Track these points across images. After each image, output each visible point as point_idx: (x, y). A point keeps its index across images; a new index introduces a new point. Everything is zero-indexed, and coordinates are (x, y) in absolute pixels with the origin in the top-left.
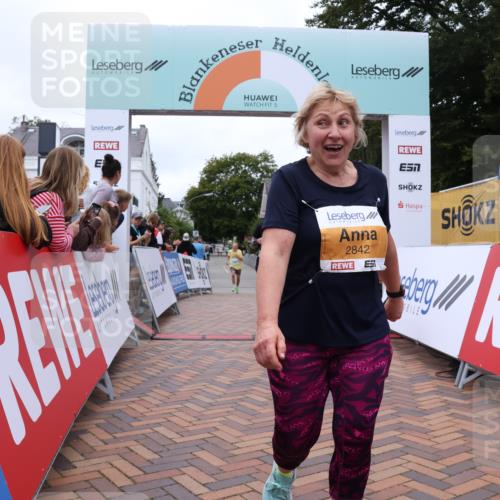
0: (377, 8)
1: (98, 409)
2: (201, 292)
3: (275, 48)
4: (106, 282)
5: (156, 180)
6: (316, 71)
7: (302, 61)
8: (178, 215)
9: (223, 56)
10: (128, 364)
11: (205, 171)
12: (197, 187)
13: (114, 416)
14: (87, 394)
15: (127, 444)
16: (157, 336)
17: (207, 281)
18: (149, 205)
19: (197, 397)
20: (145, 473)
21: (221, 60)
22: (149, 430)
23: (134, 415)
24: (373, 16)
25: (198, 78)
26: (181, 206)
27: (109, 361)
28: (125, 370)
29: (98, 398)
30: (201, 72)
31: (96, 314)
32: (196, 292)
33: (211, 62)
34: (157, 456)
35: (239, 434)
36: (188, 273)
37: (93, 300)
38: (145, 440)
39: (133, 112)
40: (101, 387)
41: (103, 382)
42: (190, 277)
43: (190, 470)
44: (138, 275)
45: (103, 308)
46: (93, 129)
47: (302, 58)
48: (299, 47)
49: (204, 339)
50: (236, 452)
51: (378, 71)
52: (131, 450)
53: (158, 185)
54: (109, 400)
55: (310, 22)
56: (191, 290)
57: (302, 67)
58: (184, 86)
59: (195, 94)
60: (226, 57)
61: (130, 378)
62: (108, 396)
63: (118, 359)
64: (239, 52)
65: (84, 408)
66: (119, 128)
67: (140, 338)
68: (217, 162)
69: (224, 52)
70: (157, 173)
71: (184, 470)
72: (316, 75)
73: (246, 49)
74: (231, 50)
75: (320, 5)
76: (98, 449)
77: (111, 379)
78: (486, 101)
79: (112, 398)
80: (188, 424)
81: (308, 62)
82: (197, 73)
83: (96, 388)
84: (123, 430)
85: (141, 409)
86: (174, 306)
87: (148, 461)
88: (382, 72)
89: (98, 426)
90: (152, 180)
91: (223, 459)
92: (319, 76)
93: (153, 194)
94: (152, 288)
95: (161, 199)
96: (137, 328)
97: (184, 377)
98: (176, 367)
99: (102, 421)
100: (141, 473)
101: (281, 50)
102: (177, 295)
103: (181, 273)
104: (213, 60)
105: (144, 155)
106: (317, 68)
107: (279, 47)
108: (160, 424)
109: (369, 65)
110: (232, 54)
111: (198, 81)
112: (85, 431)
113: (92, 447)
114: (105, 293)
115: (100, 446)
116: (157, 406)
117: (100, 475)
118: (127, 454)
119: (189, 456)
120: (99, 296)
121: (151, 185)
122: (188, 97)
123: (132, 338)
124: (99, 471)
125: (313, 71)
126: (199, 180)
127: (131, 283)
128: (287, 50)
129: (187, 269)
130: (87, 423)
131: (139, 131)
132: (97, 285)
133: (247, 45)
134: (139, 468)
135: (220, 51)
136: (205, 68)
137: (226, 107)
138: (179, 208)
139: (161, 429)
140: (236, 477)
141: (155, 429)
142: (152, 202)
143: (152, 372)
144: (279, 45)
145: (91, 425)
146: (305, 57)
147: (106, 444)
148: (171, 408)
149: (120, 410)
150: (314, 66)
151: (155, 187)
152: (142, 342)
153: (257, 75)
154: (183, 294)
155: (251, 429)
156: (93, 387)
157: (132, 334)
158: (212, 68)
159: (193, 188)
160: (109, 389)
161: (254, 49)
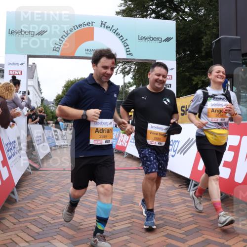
0: (151, 8)
1: (10, 207)
2: (63, 147)
3: (101, 26)
4: (15, 142)
5: (40, 91)
6: (121, 38)
7: (114, 33)
8: (51, 108)
9: (75, 29)
10: (25, 183)
11: (65, 86)
12: (61, 94)
13: (19, 210)
14: (5, 199)
15: (26, 224)
16: (41, 169)
17: (66, 141)
18: (36, 103)
19: (61, 199)
20: (35, 239)
21: (74, 31)
22: (37, 217)
23: (29, 209)
24: (149, 12)
25: (63, 40)
26: (53, 103)
27: (16, 182)
28: (25, 186)
29: (10, 201)
30: (64, 37)
31: (10, 158)
32: (61, 146)
33: (69, 32)
34: (41, 230)
35: (83, 218)
36: (56, 137)
37: (8, 151)
38: (35, 222)
39: (29, 56)
40: (12, 195)
41: (13, 193)
42: (57, 139)
43: (58, 237)
44: (31, 138)
45: (14, 155)
46: (9, 64)
47: (114, 31)
48: (113, 26)
49: (64, 170)
50: (81, 227)
51: (151, 39)
52: (28, 228)
53: (41, 93)
54: (16, 202)
55: (118, 13)
56: (57, 146)
57: (114, 36)
58: (56, 44)
59: (61, 48)
60: (77, 30)
61: (27, 191)
62: (16, 200)
63: (21, 181)
64: (83, 27)
65: (3, 206)
66: (22, 64)
67: (32, 170)
68: (71, 82)
69: (76, 27)
70: (41, 87)
71: (55, 237)
72: (121, 40)
73: (87, 26)
74: (79, 26)
75: (123, 5)
76: (11, 227)
77: (17, 191)
78: (203, 54)
79: (17, 201)
80: (57, 213)
81: (117, 33)
82: (62, 37)
83: (9, 196)
84: (23, 217)
85: (33, 206)
86: (49, 154)
87: (37, 233)
88: (153, 39)
89: (10, 215)
90: (38, 91)
91: (75, 231)
92: (123, 40)
93: (38, 97)
94: (38, 145)
95: (43, 100)
96: (30, 165)
97: (54, 189)
98: (51, 185)
99: (13, 213)
100: (33, 239)
101: (104, 27)
102: (51, 148)
103: (53, 137)
104: (70, 31)
105: (34, 77)
106: (122, 36)
107: (103, 26)
108: (42, 214)
109: (147, 35)
110: (79, 28)
111: (63, 41)
112: (4, 218)
113: (7, 227)
114: (14, 147)
115: (11, 226)
116: (41, 205)
117: (12, 241)
118: (26, 230)
119: (58, 230)
120: (11, 149)
121: (38, 93)
122: (58, 49)
123: (28, 170)
124: (11, 239)
125: (119, 38)
126: (62, 91)
127: (28, 142)
128: (107, 27)
129: (56, 135)
130: (4, 214)
131: (32, 66)
132: (10, 143)
133: (87, 24)
134: (32, 237)
135: (74, 27)
136: (66, 35)
137: (76, 55)
138: (52, 105)
139: (43, 217)
140: (81, 240)
141: (41, 216)
142: (38, 101)
143: (38, 187)
144: (103, 24)
145: (7, 215)
146: (116, 31)
147: (15, 225)
148: (48, 205)
149: (22, 207)
150: (120, 36)
151: (40, 94)
152: (34, 172)
153: (92, 39)
154: (53, 148)
155: (88, 215)
156: (8, 195)
157: (28, 168)
158: (69, 35)
159: (59, 95)
160: (16, 197)
161: (91, 26)
